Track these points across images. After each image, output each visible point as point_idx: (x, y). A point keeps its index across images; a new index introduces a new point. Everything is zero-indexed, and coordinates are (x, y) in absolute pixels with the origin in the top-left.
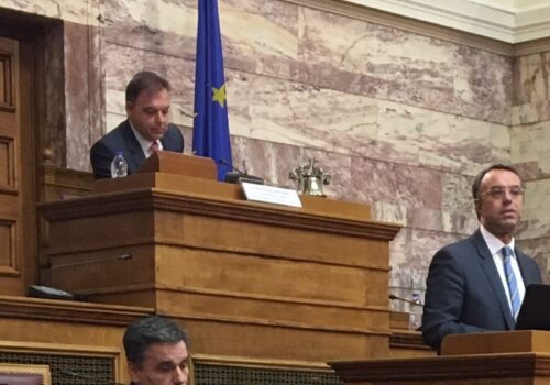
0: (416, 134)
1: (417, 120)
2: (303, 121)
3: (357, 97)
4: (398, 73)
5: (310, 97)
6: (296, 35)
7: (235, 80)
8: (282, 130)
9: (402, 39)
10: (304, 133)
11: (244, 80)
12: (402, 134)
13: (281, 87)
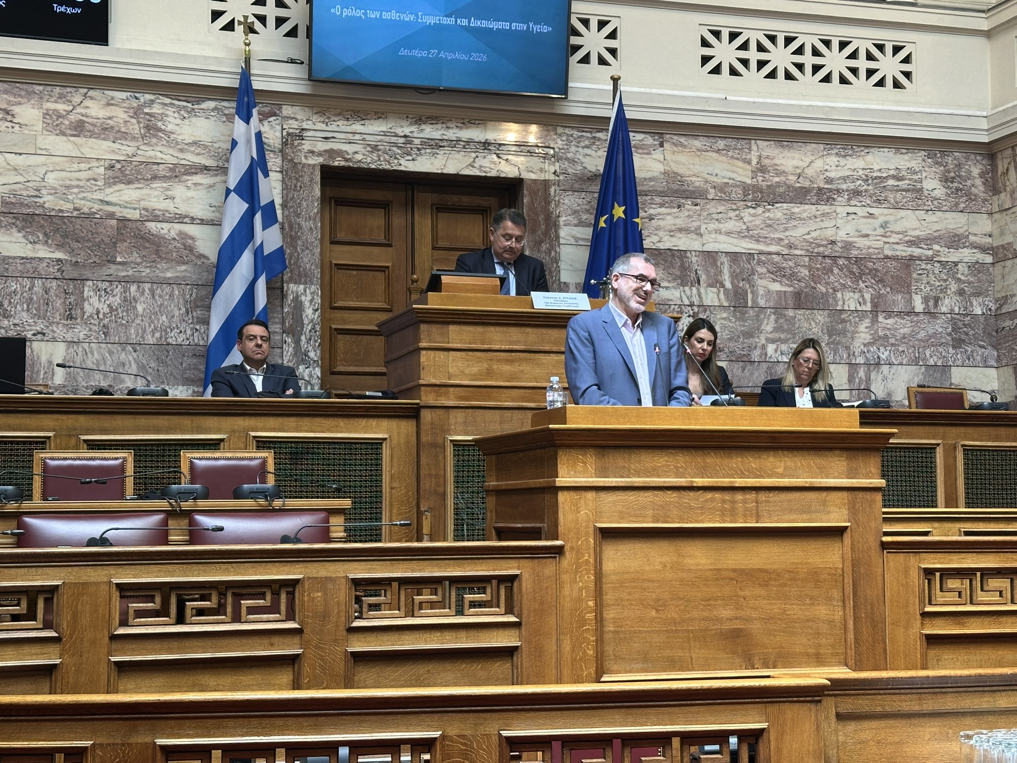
0: (880, 231)
1: (882, 219)
2: (756, 232)
3: (814, 207)
4: (860, 182)
5: (764, 212)
6: (749, 163)
7: (687, 206)
8: (734, 241)
9: (863, 153)
10: (758, 241)
11: (696, 205)
12: (864, 232)
13: (734, 207)
